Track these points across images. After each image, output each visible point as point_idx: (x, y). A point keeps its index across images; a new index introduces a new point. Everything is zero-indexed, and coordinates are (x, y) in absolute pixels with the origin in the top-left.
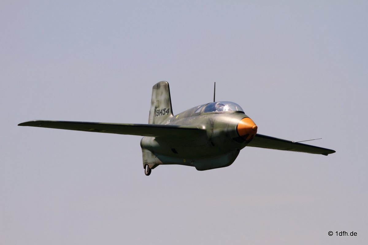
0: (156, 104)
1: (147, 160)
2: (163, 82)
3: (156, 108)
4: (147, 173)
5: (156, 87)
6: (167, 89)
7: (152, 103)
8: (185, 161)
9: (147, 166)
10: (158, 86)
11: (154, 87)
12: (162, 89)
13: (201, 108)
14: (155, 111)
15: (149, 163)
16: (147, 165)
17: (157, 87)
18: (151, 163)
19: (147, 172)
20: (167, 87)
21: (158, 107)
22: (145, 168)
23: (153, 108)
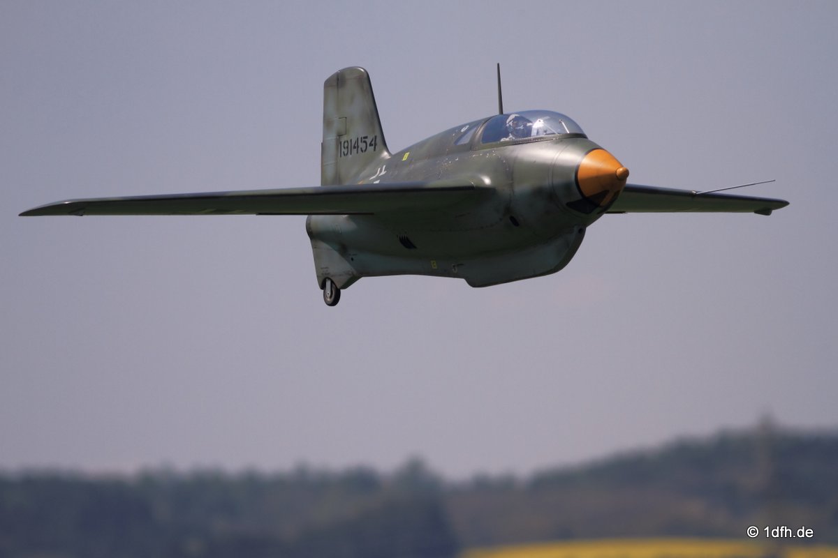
0: (337, 125)
1: (326, 268)
2: (352, 70)
3: (340, 135)
4: (329, 300)
5: (335, 84)
6: (366, 85)
7: (327, 123)
8: (434, 265)
9: (328, 284)
10: (338, 79)
11: (328, 84)
12: (351, 87)
13: (472, 131)
14: (339, 143)
15: (332, 276)
16: (329, 279)
17: (337, 82)
18: (340, 275)
19: (331, 297)
20: (366, 81)
21: (346, 133)
22: (323, 286)
23: (332, 138)
